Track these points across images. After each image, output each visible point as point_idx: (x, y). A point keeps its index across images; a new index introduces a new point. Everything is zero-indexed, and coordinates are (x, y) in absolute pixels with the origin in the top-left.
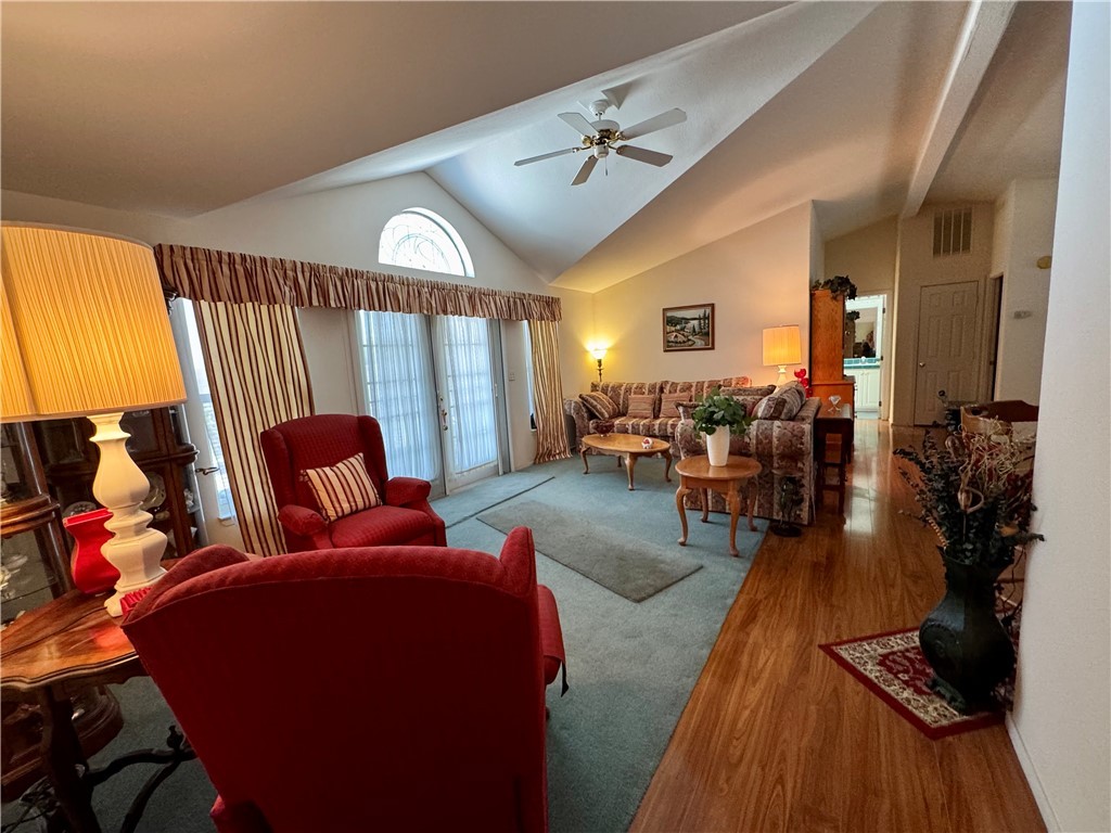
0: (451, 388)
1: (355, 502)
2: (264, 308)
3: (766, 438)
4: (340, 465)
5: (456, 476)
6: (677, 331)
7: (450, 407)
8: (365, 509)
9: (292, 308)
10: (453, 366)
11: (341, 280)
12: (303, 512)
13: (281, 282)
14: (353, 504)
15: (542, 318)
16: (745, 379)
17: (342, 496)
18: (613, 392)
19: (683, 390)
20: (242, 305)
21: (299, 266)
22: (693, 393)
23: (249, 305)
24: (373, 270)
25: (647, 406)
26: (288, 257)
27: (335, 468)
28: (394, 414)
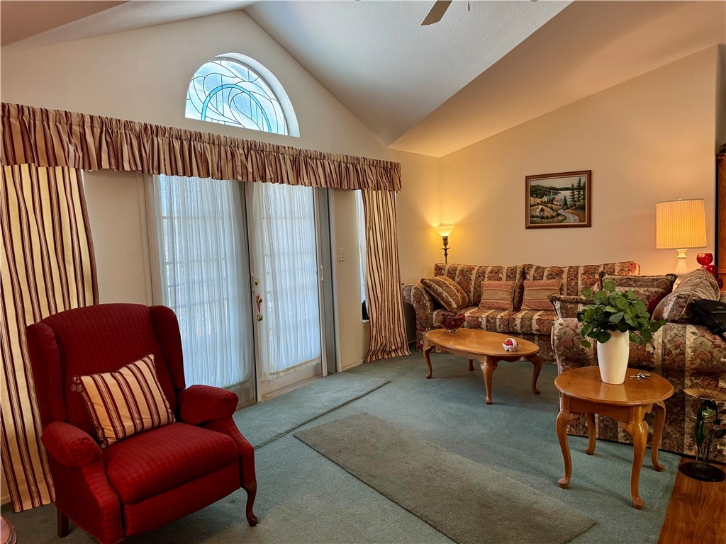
0: (268, 268)
1: (141, 419)
2: (42, 171)
3: (677, 347)
4: (124, 370)
5: (271, 377)
6: (544, 203)
7: (266, 293)
8: (153, 428)
9: (77, 171)
10: (271, 244)
11: (139, 138)
12: (72, 434)
13: (65, 139)
14: (138, 422)
15: (378, 188)
16: (632, 266)
17: (124, 412)
18: (462, 275)
19: (551, 276)
20: (16, 167)
21: (87, 120)
22: (565, 281)
23: (25, 167)
24: (178, 125)
25: (505, 295)
26: (75, 108)
27: (117, 375)
28: (197, 301)
